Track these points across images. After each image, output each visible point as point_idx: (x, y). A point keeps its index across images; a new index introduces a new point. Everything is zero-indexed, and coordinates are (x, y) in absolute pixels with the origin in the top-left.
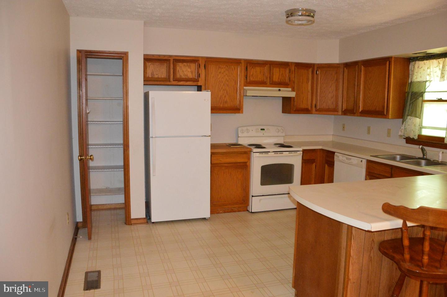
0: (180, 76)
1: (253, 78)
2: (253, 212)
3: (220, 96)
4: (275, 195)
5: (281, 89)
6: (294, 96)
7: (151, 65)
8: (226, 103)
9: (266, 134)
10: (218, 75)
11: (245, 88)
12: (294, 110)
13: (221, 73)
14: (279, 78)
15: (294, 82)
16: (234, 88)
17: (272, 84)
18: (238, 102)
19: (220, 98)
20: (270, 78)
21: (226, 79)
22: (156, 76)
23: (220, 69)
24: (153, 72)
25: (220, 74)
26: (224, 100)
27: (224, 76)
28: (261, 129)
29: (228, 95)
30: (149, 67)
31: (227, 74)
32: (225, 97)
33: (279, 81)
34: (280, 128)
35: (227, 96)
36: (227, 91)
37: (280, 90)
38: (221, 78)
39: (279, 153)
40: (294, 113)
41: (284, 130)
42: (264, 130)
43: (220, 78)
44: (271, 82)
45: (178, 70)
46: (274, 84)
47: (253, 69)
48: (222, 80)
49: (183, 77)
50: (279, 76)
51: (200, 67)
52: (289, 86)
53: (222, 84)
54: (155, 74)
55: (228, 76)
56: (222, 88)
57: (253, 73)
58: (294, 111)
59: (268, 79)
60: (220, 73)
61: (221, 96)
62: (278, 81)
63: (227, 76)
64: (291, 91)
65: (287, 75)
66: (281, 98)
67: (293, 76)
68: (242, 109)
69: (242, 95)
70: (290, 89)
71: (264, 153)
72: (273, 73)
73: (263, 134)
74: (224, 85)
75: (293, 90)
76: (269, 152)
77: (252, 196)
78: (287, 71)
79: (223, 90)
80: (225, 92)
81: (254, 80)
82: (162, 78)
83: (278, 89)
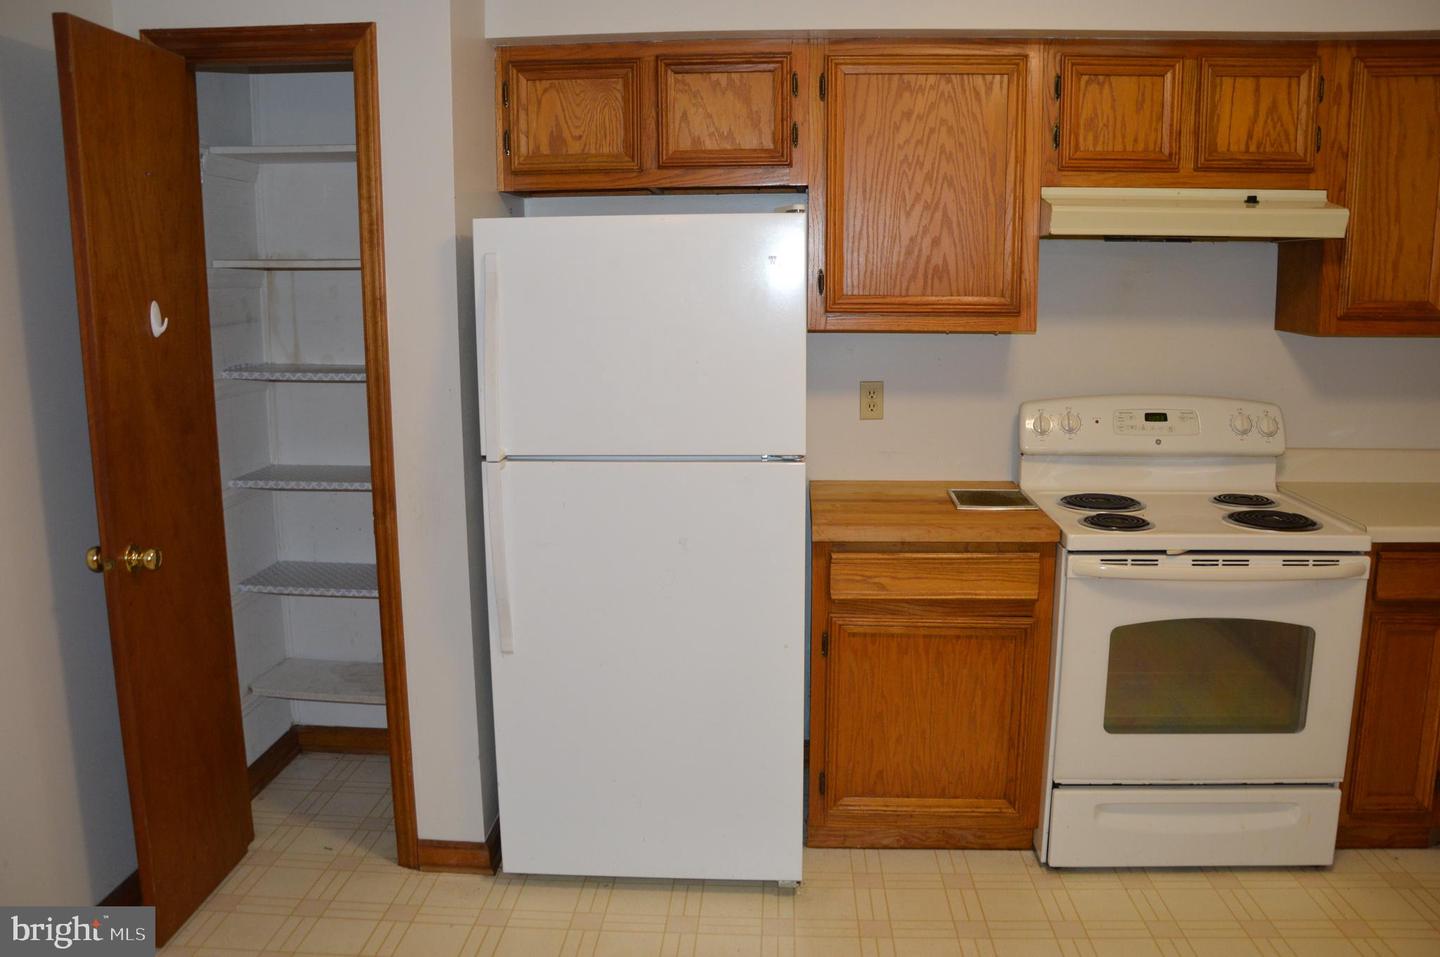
0: (697, 141)
1: (1096, 139)
2: (1058, 869)
3: (905, 242)
4: (1191, 785)
5: (1260, 194)
6: (1338, 232)
7: (545, 91)
8: (940, 279)
9: (1170, 444)
10: (897, 128)
11: (1048, 193)
12: (1340, 313)
13: (914, 117)
14: (1250, 136)
15: (1346, 156)
16: (986, 197)
17: (1207, 169)
18: (1009, 271)
19: (909, 253)
20: (1196, 133)
21: (942, 146)
22: (575, 148)
23: (907, 95)
24: (558, 125)
25: (909, 120)
26: (928, 260)
27: (932, 131)
28: (1150, 417)
29: (951, 232)
30: (539, 102)
31: (943, 121)
32: (936, 242)
33: (1253, 148)
34: (1254, 410)
35: (946, 241)
36: (945, 214)
37: (1252, 200)
38: (913, 141)
39: (1221, 558)
40: (1339, 333)
41: (1279, 419)
42: (1165, 419)
43: (907, 141)
44: (1202, 160)
45: (685, 115)
46: (1216, 168)
47: (1094, 87)
48: (920, 151)
49: (709, 144)
50: (1254, 121)
51: (795, 89)
52: (1312, 177)
53: (919, 178)
54: (566, 134)
55: (950, 130)
56: (918, 197)
57: (1095, 109)
58: (1340, 319)
59: (1187, 141)
60: (908, 115)
61: (912, 239)
62: (1247, 151)
63: (944, 129)
64: (1326, 206)
65: (1303, 115)
66: (1274, 247)
67: (1343, 120)
68: (1029, 305)
69: (1032, 231)
70: (1322, 195)
71: (1130, 557)
72: (1214, 107)
73: (1158, 442)
74: (928, 177)
75: (1337, 198)
76: (1163, 552)
77: (1055, 786)
78: (1305, 88)
79: (926, 207)
80: (939, 215)
81: (1099, 148)
82: (603, 155)
83: (1245, 193)
